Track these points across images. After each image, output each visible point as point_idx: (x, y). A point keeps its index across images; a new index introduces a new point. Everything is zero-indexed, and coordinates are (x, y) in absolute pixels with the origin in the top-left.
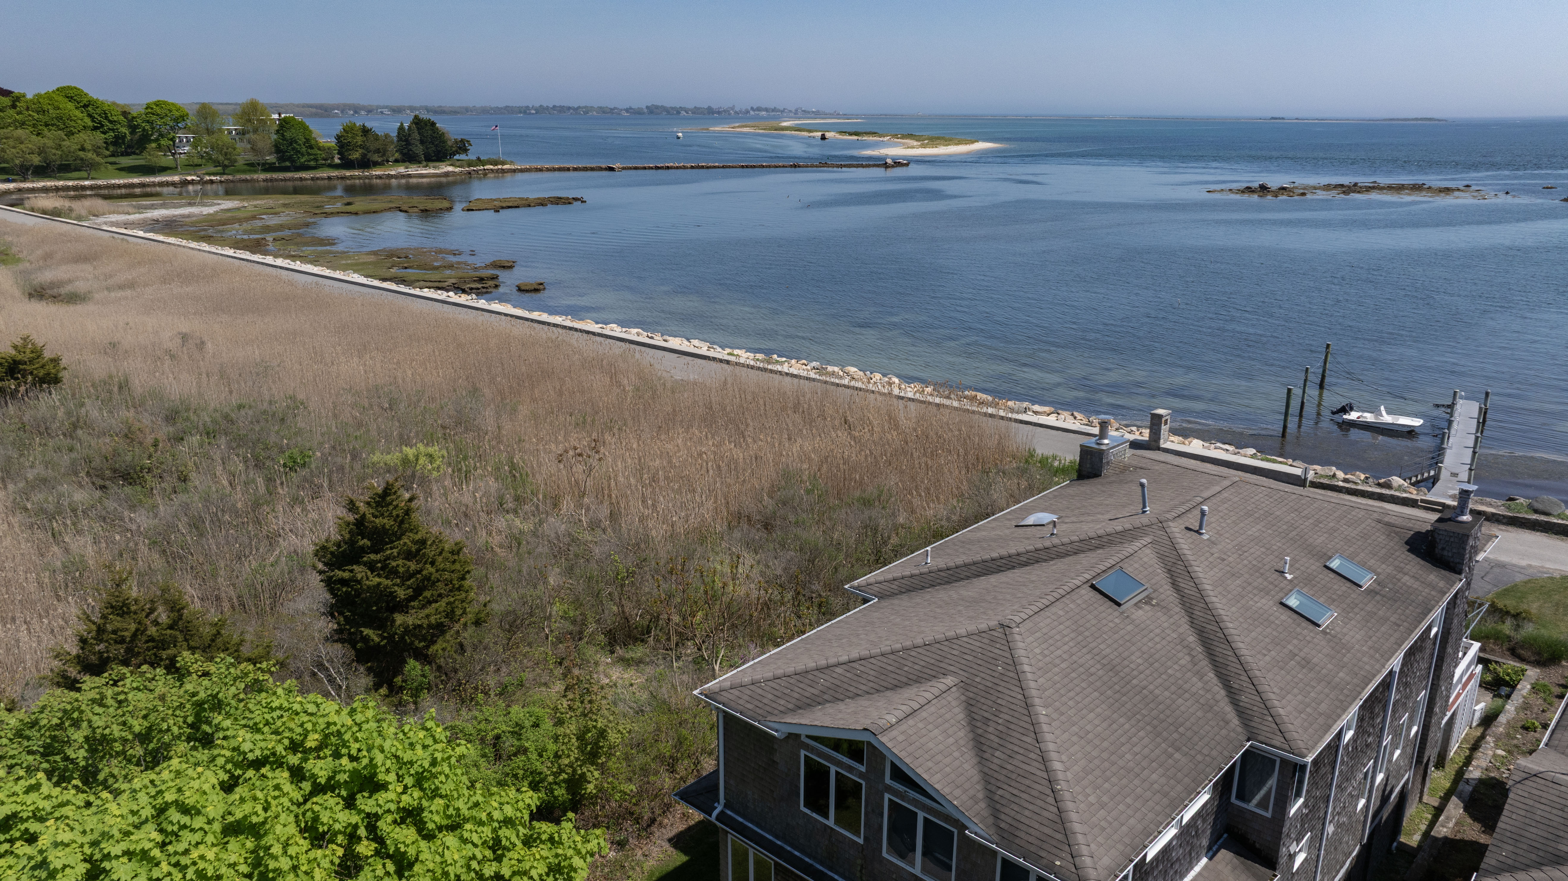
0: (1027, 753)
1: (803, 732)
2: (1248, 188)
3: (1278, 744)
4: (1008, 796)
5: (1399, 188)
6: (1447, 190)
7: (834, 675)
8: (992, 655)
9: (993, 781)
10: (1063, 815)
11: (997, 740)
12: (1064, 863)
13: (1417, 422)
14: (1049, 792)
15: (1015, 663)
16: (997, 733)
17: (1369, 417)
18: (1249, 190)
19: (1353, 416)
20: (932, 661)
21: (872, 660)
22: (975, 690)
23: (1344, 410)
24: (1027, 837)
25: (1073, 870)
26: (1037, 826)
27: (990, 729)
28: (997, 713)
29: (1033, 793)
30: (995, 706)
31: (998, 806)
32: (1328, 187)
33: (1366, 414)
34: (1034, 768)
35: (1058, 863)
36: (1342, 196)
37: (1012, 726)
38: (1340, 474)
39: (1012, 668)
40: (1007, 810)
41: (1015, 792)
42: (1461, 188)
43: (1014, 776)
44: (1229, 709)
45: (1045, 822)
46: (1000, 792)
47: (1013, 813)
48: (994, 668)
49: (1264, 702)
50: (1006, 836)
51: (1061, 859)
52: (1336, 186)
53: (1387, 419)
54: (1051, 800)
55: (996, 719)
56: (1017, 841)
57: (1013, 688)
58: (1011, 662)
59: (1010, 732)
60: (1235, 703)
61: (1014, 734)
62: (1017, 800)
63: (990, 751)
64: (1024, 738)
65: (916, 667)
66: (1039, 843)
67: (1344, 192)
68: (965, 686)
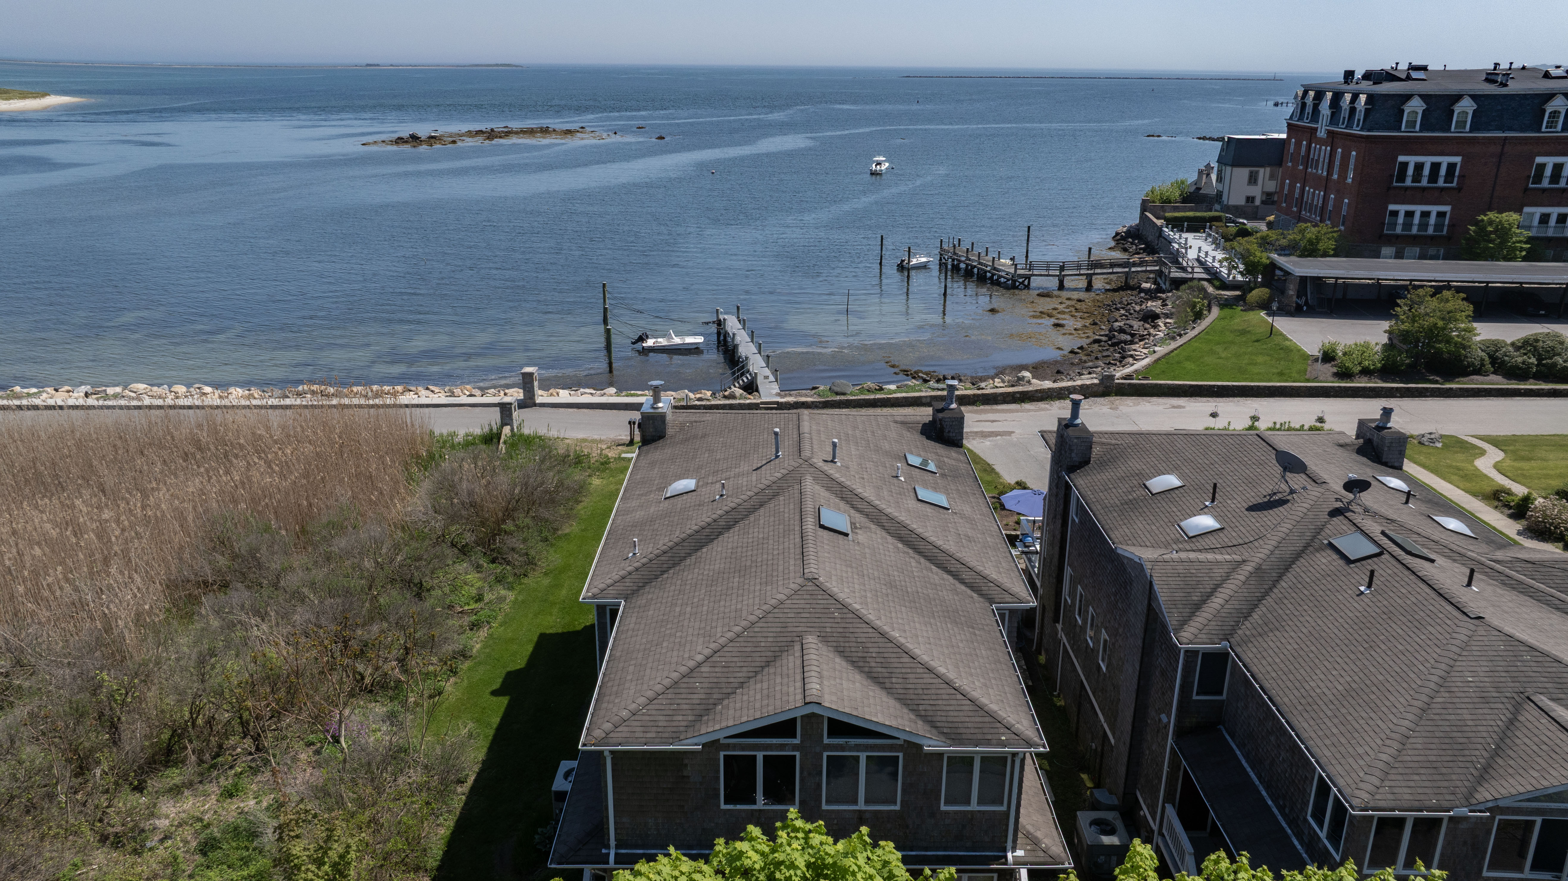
0: (914, 670)
1: (720, 736)
2: (400, 139)
3: (1010, 600)
4: (929, 708)
5: (531, 132)
6: (569, 132)
7: (705, 675)
8: (822, 606)
9: (909, 702)
10: (977, 703)
11: (884, 670)
12: (1008, 736)
13: (700, 339)
14: (954, 691)
15: (844, 606)
16: (879, 665)
17: (663, 342)
18: (400, 141)
19: (650, 343)
20: (779, 630)
21: (726, 649)
22: (833, 639)
23: (641, 339)
24: (968, 731)
25: (1017, 738)
26: (967, 719)
27: (873, 664)
28: (866, 650)
29: (944, 697)
30: (859, 645)
31: (930, 719)
32: (470, 134)
33: (660, 340)
34: (928, 678)
35: (1003, 738)
36: (487, 141)
37: (886, 655)
38: (691, 395)
39: (846, 611)
40: (938, 719)
41: (932, 702)
42: (578, 129)
43: (920, 692)
44: (963, 588)
45: (970, 714)
46: (921, 708)
47: (944, 719)
48: (832, 616)
49: (978, 574)
50: (955, 738)
51: (1003, 734)
52: (479, 132)
53: (677, 340)
54: (960, 696)
55: (869, 655)
56: (964, 736)
57: (859, 625)
58: (841, 607)
59: (889, 660)
60: (962, 582)
61: (892, 660)
62: (938, 708)
63: (887, 680)
64: (902, 660)
65: (770, 639)
66: (980, 731)
67: (488, 138)
68: (824, 638)
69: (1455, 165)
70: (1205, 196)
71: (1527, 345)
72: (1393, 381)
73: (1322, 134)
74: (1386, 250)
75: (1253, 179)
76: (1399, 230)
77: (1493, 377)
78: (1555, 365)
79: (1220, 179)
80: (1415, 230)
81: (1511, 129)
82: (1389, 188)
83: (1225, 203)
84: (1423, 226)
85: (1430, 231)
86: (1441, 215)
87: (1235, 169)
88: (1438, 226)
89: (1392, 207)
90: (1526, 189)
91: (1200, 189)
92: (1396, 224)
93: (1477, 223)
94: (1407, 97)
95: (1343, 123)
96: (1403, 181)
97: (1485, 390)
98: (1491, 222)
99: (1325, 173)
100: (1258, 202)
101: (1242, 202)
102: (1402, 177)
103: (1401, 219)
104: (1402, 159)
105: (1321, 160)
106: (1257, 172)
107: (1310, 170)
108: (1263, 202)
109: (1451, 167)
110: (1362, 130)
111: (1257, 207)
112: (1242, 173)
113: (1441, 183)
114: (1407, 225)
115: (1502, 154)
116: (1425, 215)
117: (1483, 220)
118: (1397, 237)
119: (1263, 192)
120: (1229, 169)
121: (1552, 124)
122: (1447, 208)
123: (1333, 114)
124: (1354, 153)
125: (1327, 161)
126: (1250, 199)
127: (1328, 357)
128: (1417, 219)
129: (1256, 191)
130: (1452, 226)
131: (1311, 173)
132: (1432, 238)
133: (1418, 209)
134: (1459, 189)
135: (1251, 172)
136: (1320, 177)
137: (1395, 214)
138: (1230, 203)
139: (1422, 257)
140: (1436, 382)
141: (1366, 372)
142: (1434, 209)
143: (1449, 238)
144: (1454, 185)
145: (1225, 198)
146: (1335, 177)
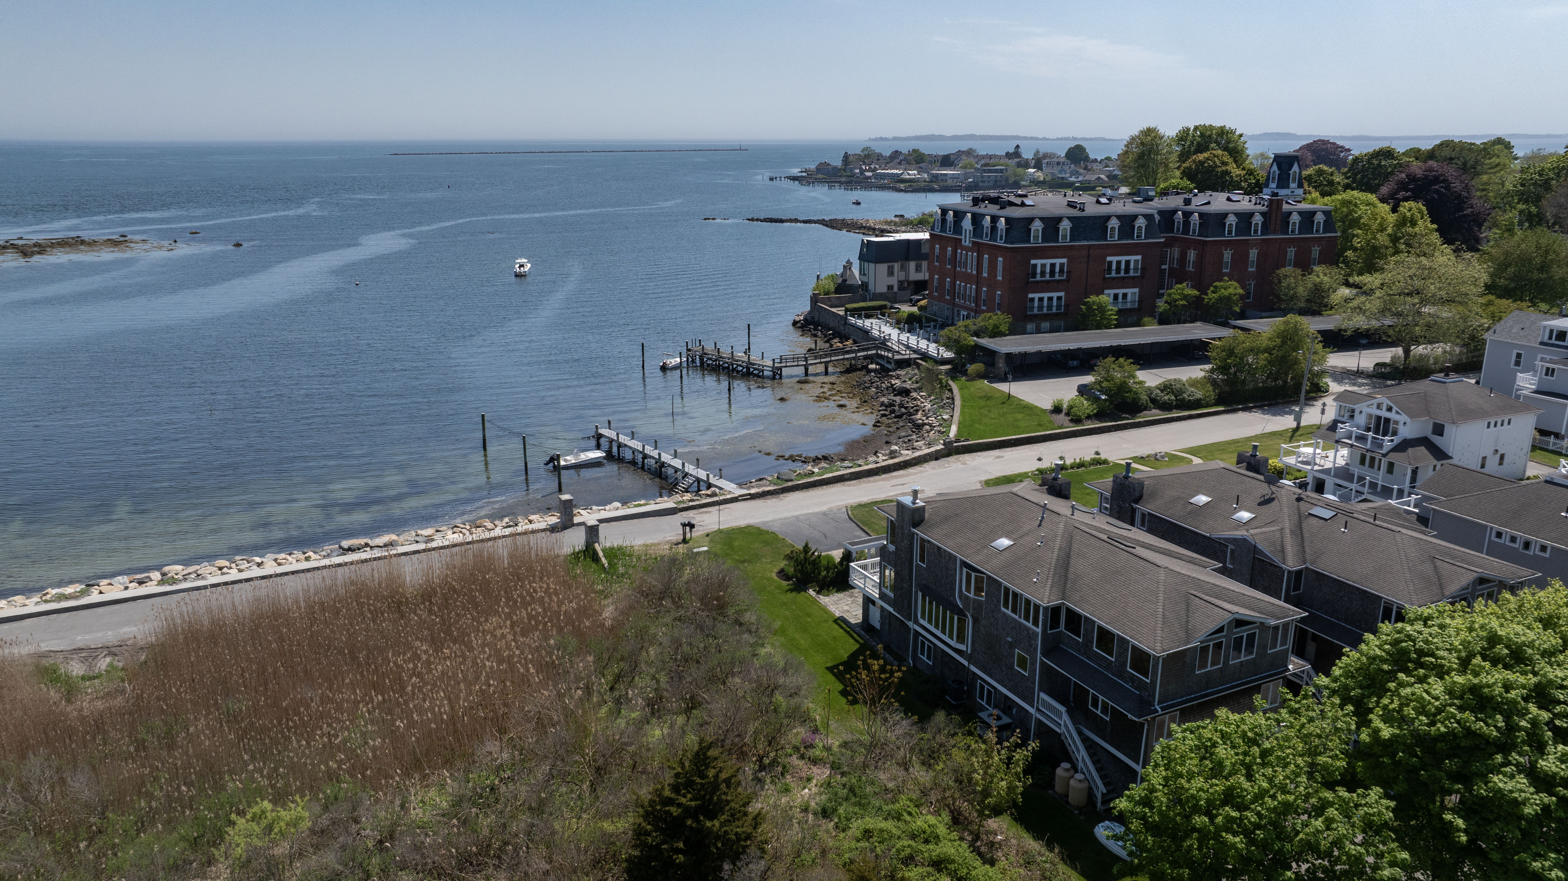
13: (599, 454)
17: (571, 459)
33: (568, 458)
53: (582, 457)
69: (1064, 264)
70: (851, 286)
71: (1166, 387)
72: (1106, 422)
73: (967, 243)
74: (1030, 326)
75: (891, 273)
76: (1036, 311)
77: (1154, 411)
78: (1184, 399)
79: (862, 272)
80: (1045, 311)
81: (1091, 239)
82: (1028, 283)
83: (873, 291)
84: (1050, 307)
85: (1054, 310)
86: (1059, 298)
87: (878, 265)
88: (1059, 307)
89: (1030, 296)
90: (1105, 279)
91: (846, 280)
92: (1033, 307)
93: (1085, 304)
94: (1031, 220)
95: (987, 237)
96: (1035, 277)
97: (1154, 420)
98: (1094, 303)
99: (975, 272)
100: (896, 289)
101: (884, 290)
102: (1034, 275)
103: (1036, 304)
104: (1033, 262)
105: (969, 262)
106: (893, 267)
107: (958, 269)
108: (899, 289)
109: (1062, 265)
110: (1005, 243)
111: (896, 293)
112: (883, 268)
113: (1057, 277)
114: (1041, 307)
115: (1089, 255)
116: (1050, 299)
117: (1088, 302)
118: (1036, 316)
119: (899, 282)
120: (872, 265)
121: (1112, 236)
122: (1062, 294)
123: (974, 229)
124: (1000, 259)
125: (975, 263)
126: (890, 287)
127: (1057, 410)
128: (1045, 303)
129: (894, 281)
130: (1066, 306)
131: (960, 272)
132: (1056, 315)
133: (1046, 295)
134: (1068, 280)
135: (889, 267)
136: (970, 275)
137: (1032, 300)
138: (877, 291)
139: (1052, 330)
140: (1128, 419)
141: (1089, 417)
142: (1055, 295)
143: (1065, 314)
144: (1065, 278)
145: (871, 287)
146: (985, 275)
